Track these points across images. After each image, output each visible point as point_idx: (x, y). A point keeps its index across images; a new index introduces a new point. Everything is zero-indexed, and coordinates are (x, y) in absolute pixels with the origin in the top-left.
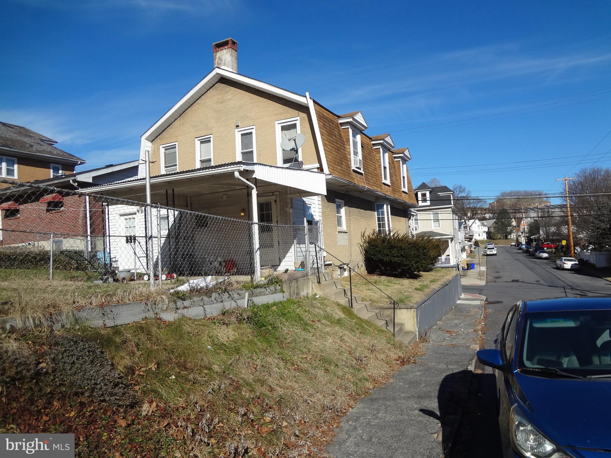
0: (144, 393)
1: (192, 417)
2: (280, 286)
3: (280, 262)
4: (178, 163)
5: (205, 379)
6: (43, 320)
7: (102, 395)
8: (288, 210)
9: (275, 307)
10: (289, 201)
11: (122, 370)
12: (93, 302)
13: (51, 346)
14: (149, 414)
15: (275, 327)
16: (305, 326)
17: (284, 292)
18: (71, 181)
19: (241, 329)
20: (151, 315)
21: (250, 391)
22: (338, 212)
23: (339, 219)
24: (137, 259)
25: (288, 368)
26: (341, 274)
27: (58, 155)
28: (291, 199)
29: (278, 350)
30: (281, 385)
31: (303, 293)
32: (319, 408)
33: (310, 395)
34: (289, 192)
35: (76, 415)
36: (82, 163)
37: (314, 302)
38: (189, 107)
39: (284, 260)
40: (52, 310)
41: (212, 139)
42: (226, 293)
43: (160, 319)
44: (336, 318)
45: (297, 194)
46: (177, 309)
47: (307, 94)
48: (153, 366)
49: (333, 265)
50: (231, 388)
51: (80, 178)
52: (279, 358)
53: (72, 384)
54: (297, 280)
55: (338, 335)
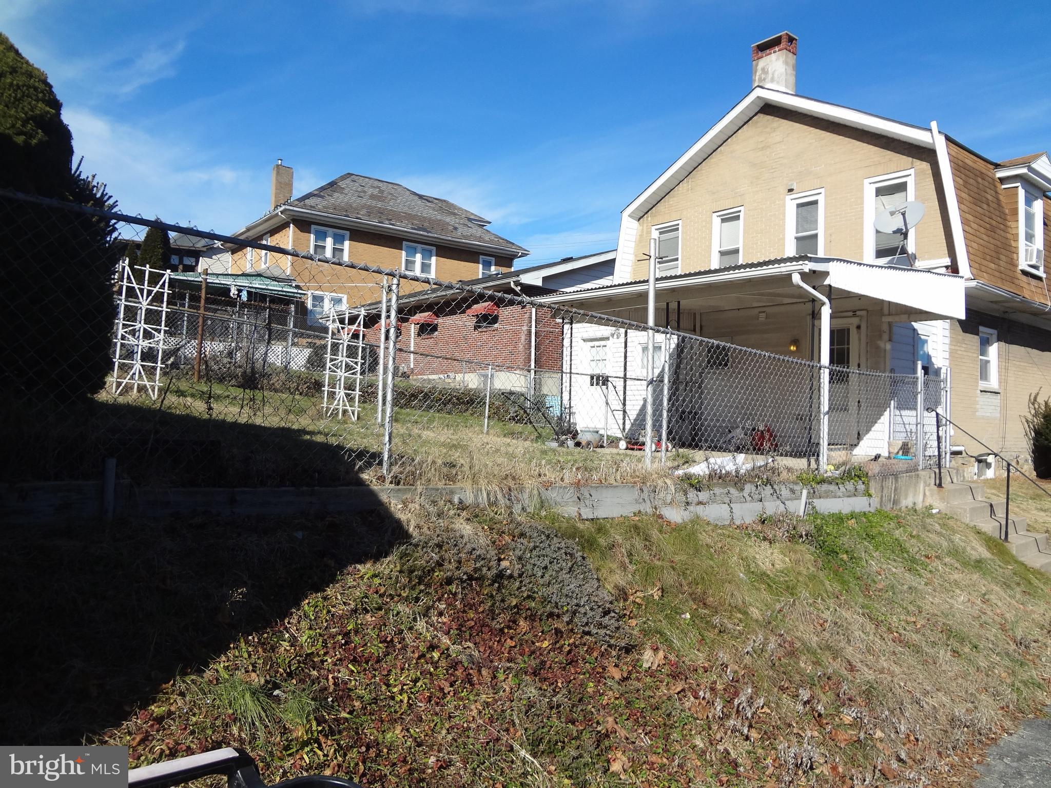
0: (643, 631)
1: (719, 687)
2: (863, 483)
3: (859, 437)
4: (680, 257)
5: (738, 628)
6: (500, 496)
7: (587, 624)
8: (881, 344)
9: (853, 521)
10: (885, 327)
11: (611, 590)
12: (565, 477)
13: (514, 537)
14: (654, 668)
15: (855, 558)
16: (912, 565)
17: (870, 495)
18: (512, 284)
19: (795, 552)
20: (647, 508)
21: (814, 663)
22: (983, 352)
23: (985, 365)
24: (610, 413)
25: (881, 636)
26: (980, 473)
27: (491, 241)
28: (890, 325)
29: (861, 600)
30: (868, 663)
31: (907, 502)
32: (943, 719)
33: (926, 693)
34: (886, 311)
35: (550, 647)
36: (523, 255)
37: (928, 521)
38: (704, 160)
40: (511, 483)
41: (742, 214)
42: (769, 487)
43: (660, 517)
44: (974, 558)
45: (902, 316)
46: (688, 503)
47: (934, 125)
48: (656, 594)
49: (964, 454)
50: (781, 652)
51: (527, 279)
52: (863, 615)
53: (545, 600)
54: (896, 476)
55: (978, 591)
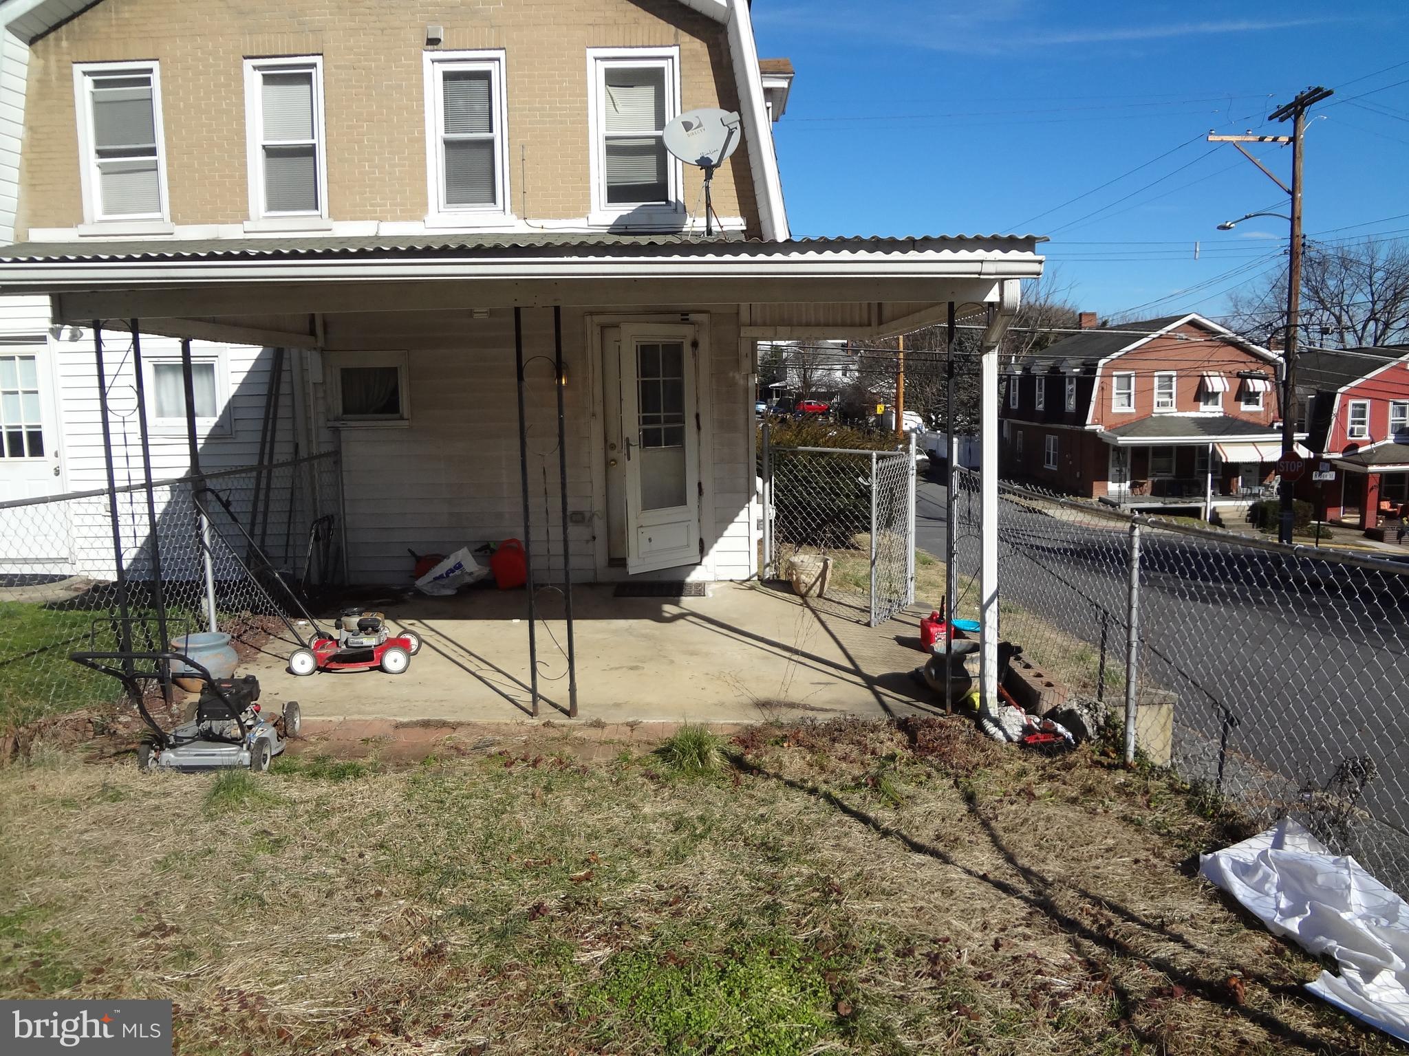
3: (703, 551)
4: (161, 146)
10: (746, 348)
28: (753, 341)
34: (745, 317)
39: (716, 547)
45: (781, 329)
